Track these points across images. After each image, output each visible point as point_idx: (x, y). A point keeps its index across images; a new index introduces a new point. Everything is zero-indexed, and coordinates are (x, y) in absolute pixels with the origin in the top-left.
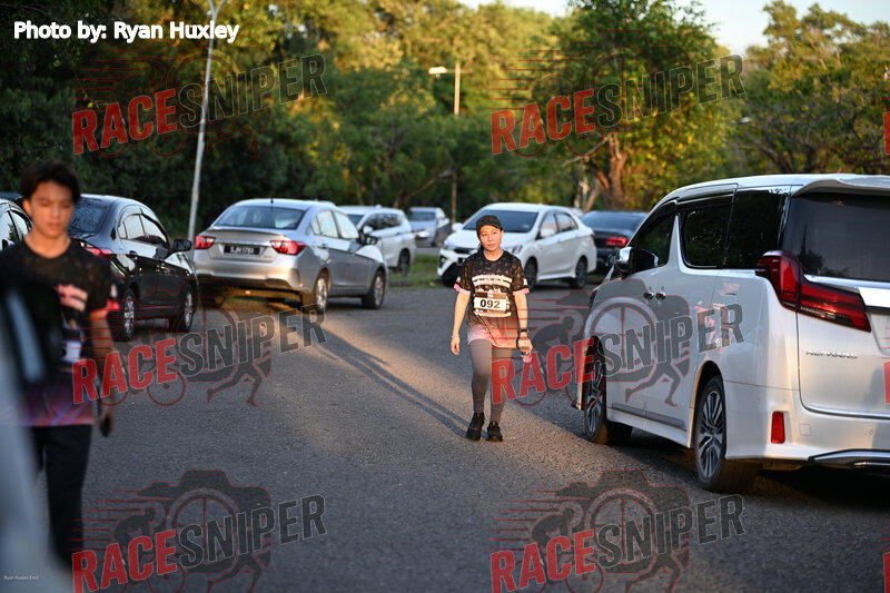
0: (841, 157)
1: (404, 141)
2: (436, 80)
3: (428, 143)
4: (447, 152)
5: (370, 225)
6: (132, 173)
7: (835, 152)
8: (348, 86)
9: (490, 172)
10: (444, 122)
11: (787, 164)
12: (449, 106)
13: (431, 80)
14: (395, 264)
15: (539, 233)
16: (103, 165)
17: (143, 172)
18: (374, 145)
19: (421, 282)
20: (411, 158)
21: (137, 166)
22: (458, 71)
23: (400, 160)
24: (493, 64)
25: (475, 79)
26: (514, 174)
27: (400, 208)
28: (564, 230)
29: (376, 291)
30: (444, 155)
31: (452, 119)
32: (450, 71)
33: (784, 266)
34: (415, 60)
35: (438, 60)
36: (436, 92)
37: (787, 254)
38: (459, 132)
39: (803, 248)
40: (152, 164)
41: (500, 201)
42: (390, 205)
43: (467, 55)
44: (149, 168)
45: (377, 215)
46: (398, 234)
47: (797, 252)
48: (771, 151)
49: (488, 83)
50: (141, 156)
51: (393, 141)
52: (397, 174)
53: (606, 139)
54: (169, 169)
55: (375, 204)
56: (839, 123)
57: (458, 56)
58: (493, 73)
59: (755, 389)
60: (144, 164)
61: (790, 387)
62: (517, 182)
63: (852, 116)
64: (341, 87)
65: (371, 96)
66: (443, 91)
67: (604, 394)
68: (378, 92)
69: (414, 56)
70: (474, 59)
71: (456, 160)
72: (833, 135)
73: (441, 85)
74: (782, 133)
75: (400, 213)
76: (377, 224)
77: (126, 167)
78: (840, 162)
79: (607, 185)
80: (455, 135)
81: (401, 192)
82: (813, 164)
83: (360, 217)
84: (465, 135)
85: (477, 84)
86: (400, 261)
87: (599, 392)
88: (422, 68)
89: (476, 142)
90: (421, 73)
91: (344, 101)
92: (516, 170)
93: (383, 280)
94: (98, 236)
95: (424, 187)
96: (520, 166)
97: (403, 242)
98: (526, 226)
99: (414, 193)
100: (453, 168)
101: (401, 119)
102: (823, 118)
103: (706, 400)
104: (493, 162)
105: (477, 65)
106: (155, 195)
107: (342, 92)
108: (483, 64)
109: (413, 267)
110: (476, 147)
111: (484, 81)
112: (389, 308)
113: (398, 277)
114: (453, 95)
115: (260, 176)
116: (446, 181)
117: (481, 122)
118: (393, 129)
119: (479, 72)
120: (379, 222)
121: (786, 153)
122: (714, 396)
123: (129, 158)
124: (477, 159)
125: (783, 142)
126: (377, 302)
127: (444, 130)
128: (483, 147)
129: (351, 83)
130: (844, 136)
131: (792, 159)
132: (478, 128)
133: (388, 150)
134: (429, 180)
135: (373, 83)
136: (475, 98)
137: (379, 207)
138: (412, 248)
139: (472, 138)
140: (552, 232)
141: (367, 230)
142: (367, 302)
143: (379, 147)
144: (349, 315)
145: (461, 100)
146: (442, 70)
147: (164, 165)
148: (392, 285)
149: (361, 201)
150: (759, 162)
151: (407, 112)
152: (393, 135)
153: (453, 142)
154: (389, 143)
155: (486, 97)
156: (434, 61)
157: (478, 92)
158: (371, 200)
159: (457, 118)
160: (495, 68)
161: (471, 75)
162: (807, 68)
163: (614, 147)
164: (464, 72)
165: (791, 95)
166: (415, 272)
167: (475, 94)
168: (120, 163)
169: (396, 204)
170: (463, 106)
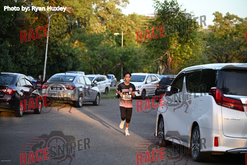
0: (236, 57)
1: (106, 55)
2: (116, 37)
3: (113, 56)
4: (119, 58)
5: (96, 80)
6: (26, 66)
7: (234, 56)
8: (89, 39)
9: (132, 64)
10: (118, 49)
11: (220, 60)
12: (120, 44)
13: (115, 37)
14: (104, 92)
15: (146, 82)
16: (18, 64)
17: (29, 65)
18: (97, 56)
19: (111, 97)
20: (108, 60)
21: (28, 64)
22: (122, 34)
23: (105, 61)
24: (133, 32)
25: (127, 36)
26: (139, 64)
27: (105, 75)
28: (154, 81)
29: (97, 100)
30: (118, 59)
31: (121, 48)
32: (120, 34)
33: (217, 92)
34: (110, 31)
35: (117, 31)
36: (116, 40)
37: (218, 88)
38: (122, 52)
39: (223, 86)
40: (32, 63)
41: (135, 72)
42: (102, 74)
43: (125, 29)
44: (31, 64)
45: (98, 77)
46: (105, 83)
47: (221, 87)
48: (215, 56)
49: (131, 37)
50: (29, 61)
51: (103, 55)
52: (104, 65)
53: (166, 53)
54: (37, 64)
55: (98, 74)
56: (235, 48)
57: (123, 30)
58: (133, 34)
59: (209, 130)
60: (30, 63)
61: (220, 129)
62: (140, 67)
63: (239, 45)
64: (87, 39)
65: (96, 42)
66: (118, 40)
67: (164, 131)
68: (98, 41)
69: (109, 30)
70: (127, 30)
71: (122, 60)
72: (234, 51)
73: (118, 38)
74: (218, 51)
75: (105, 76)
76: (98, 80)
77: (25, 64)
78: (235, 59)
79: (167, 67)
80: (121, 53)
81: (106, 70)
82: (228, 60)
83: (94, 78)
84: (124, 53)
85: (128, 38)
86: (105, 91)
87: (162, 131)
88: (112, 33)
89: (128, 55)
90: (111, 35)
91: (88, 43)
92: (140, 63)
93: (99, 97)
94: (11, 85)
95: (113, 69)
96: (141, 62)
97: (106, 85)
98: (142, 80)
99: (109, 70)
100: (121, 63)
101: (105, 48)
102: (231, 46)
103: (194, 133)
104: (133, 61)
105: (128, 32)
106: (33, 72)
107: (87, 41)
108: (130, 32)
109: (109, 93)
110: (128, 56)
111: (130, 37)
112: (101, 105)
113: (104, 96)
114: (121, 41)
115: (64, 66)
116: (119, 67)
117: (129, 49)
118: (103, 52)
119: (129, 34)
120: (99, 79)
121: (220, 57)
122: (197, 132)
123: (25, 61)
124: (128, 60)
125: (219, 54)
126: (98, 104)
127: (118, 51)
128: (130, 56)
129: (90, 38)
130: (237, 51)
131: (222, 58)
132: (128, 51)
133: (101, 58)
134: (114, 66)
135: (97, 38)
136: (128, 42)
137: (99, 75)
138: (109, 87)
139: (126, 54)
140: (150, 81)
141: (95, 82)
142: (95, 104)
143: (99, 57)
144: (89, 107)
145: (123, 42)
146: (118, 34)
147: (36, 63)
148: (102, 98)
149: (94, 73)
150: (212, 59)
151: (107, 46)
152: (103, 53)
153: (121, 55)
154: (102, 56)
155: (131, 41)
156: (115, 31)
157: (129, 40)
158: (97, 73)
159: (122, 48)
160: (134, 33)
161: (126, 35)
162: (226, 31)
163: (168, 56)
164: (124, 34)
165: (221, 40)
166: (110, 94)
167: (128, 41)
168: (23, 63)
169: (104, 74)
170: (124, 44)
